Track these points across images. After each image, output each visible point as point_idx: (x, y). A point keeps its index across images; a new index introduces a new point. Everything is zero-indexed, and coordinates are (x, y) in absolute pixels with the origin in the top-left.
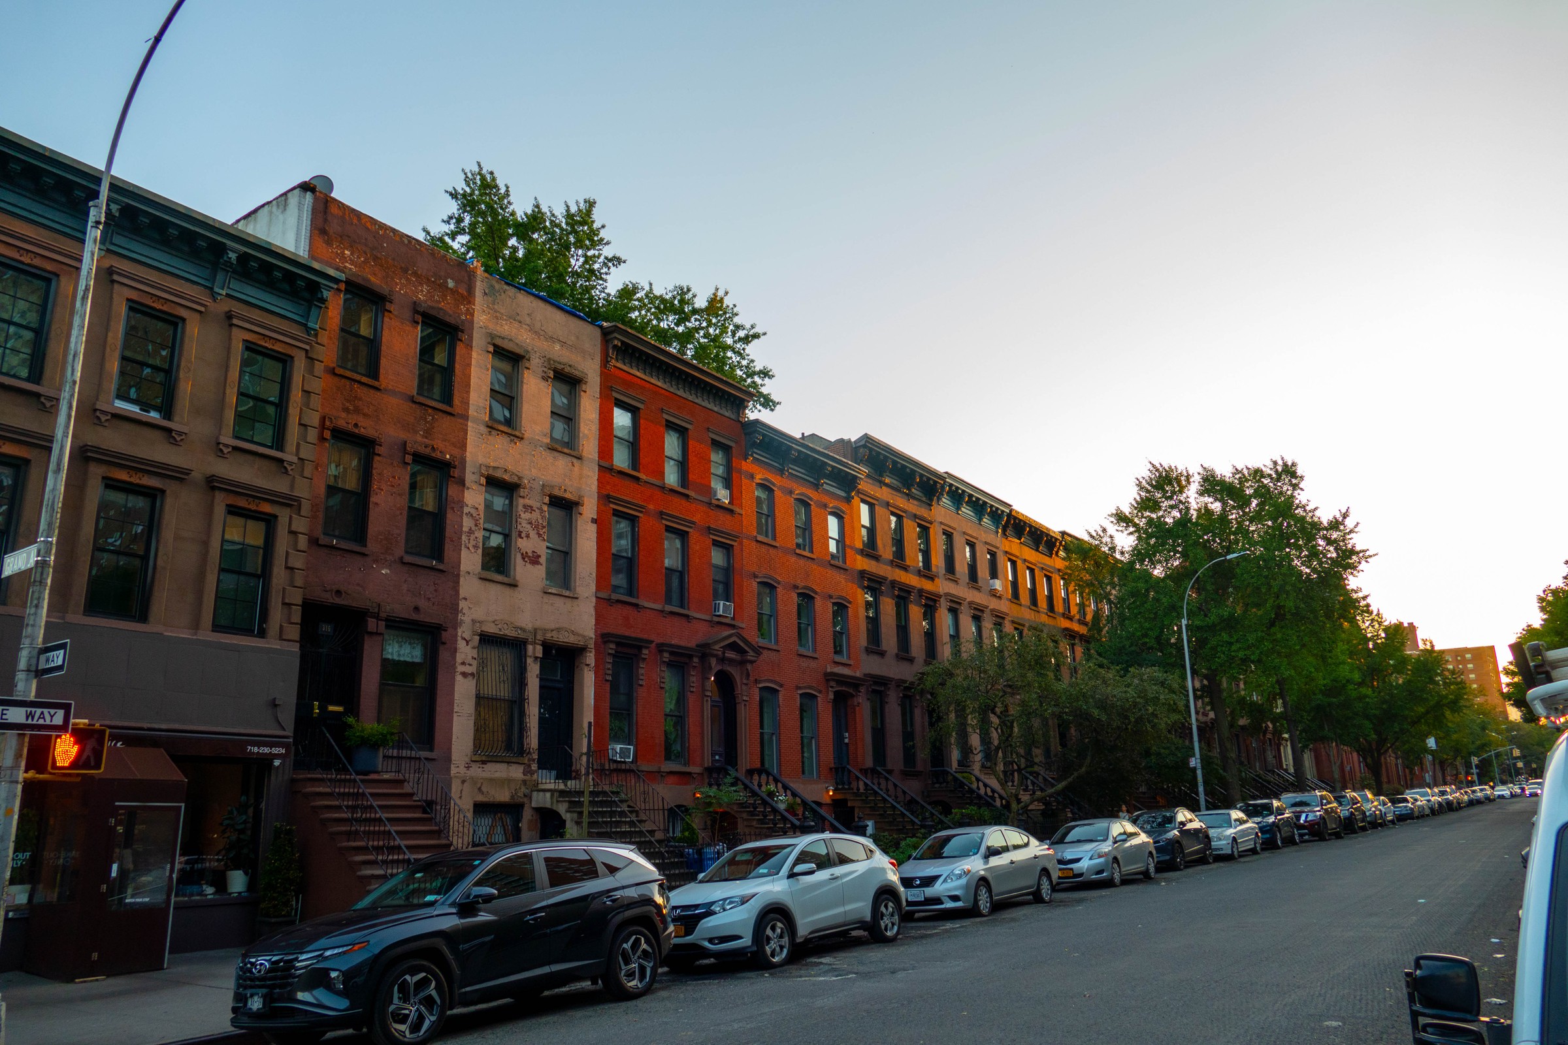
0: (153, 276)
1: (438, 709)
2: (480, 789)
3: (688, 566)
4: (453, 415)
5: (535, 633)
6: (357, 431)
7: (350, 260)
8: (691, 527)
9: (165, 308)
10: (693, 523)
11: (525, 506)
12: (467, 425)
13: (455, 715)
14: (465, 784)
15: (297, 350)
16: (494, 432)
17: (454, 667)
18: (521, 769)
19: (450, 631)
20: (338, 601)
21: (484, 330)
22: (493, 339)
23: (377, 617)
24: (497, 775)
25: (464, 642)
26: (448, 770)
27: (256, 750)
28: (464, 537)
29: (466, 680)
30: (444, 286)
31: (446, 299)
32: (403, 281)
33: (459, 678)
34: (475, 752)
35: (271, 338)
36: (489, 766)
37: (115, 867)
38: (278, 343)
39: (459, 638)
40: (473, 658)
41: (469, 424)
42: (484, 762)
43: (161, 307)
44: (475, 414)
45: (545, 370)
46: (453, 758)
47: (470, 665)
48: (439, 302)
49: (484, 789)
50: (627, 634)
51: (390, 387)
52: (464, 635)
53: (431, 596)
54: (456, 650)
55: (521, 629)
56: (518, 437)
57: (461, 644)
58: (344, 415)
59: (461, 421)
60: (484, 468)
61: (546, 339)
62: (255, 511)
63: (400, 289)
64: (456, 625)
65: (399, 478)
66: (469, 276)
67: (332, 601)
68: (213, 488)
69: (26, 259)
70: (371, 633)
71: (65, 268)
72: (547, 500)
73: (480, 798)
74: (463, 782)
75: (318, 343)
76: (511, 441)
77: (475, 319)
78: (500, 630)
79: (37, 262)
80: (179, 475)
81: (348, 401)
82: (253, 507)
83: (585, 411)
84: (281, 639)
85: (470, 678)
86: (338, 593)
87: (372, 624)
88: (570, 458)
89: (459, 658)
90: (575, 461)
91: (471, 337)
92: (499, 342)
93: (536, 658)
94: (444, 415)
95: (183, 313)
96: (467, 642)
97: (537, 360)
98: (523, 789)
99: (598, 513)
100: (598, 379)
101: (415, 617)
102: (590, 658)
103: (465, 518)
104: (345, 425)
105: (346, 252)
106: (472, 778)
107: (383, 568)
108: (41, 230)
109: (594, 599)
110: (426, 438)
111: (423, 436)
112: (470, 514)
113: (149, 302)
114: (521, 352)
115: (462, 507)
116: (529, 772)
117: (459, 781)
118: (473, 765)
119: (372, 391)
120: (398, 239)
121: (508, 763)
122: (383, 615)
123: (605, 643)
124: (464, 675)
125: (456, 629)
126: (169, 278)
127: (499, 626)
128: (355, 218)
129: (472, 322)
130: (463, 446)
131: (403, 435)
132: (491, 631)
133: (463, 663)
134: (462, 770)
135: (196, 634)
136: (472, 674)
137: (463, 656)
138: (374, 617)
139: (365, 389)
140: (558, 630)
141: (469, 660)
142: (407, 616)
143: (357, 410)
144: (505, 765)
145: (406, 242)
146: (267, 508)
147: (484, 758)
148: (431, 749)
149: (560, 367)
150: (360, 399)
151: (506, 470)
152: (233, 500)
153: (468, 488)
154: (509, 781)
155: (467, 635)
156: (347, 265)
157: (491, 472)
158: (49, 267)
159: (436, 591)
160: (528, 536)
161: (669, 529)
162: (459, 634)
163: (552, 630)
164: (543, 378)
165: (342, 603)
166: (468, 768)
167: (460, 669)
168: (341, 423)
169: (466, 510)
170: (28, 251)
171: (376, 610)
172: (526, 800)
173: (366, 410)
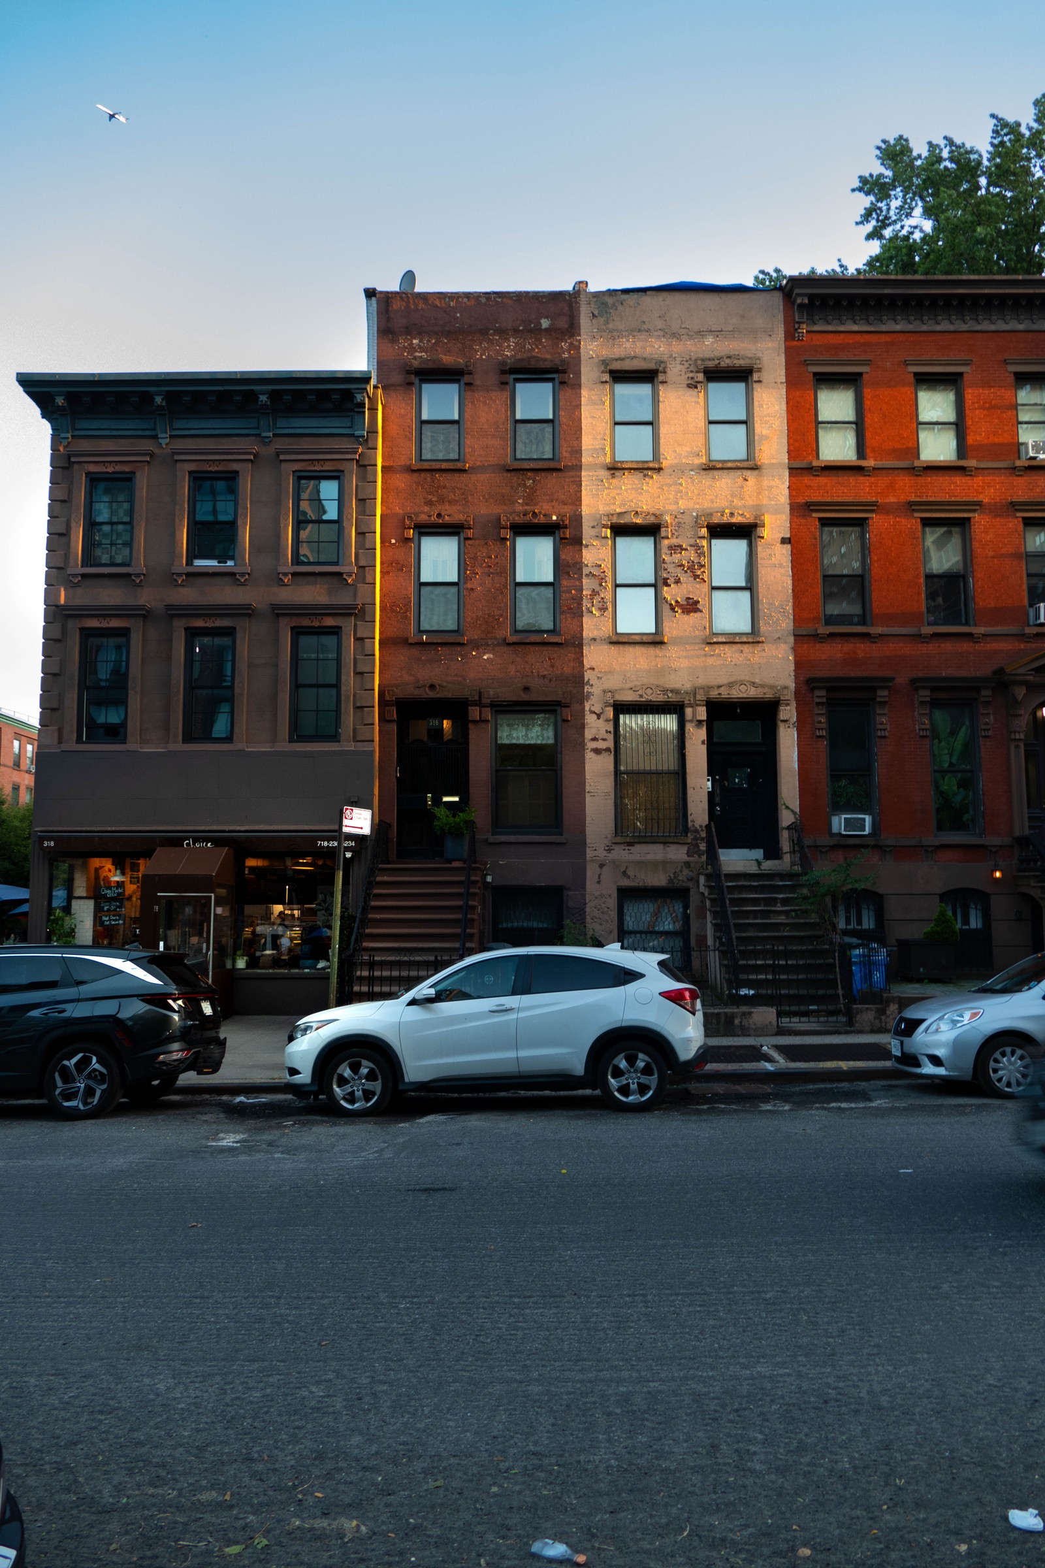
0: (210, 444)
1: (565, 791)
2: (624, 873)
3: (972, 565)
4: (560, 470)
5: (695, 694)
6: (441, 521)
7: (420, 347)
8: (974, 511)
9: (220, 468)
10: (979, 504)
11: (670, 548)
12: (580, 476)
13: (587, 796)
14: (604, 868)
15: (346, 462)
16: (618, 473)
17: (581, 745)
18: (684, 849)
19: (575, 707)
20: (432, 694)
21: (596, 360)
22: (607, 365)
23: (479, 704)
24: (650, 857)
25: (595, 717)
26: (584, 853)
27: (326, 844)
28: (585, 602)
29: (599, 757)
30: (537, 331)
31: (541, 343)
32: (485, 344)
33: (589, 756)
34: (617, 832)
35: (318, 460)
36: (637, 848)
37: (162, 944)
38: (327, 463)
39: (587, 713)
40: (607, 732)
41: (583, 474)
42: (630, 844)
43: (216, 469)
44: (590, 459)
45: (691, 375)
46: (588, 841)
47: (604, 740)
48: (533, 350)
49: (630, 872)
50: (853, 674)
51: (478, 463)
52: (593, 709)
53: (545, 673)
54: (583, 726)
55: (672, 691)
56: (654, 469)
57: (590, 719)
58: (426, 509)
59: (571, 474)
60: (606, 518)
61: (691, 337)
62: (319, 627)
63: (481, 355)
64: (582, 698)
65: (496, 557)
66: (570, 306)
67: (426, 696)
68: (278, 615)
69: (110, 470)
70: (475, 722)
71: (138, 464)
72: (704, 531)
73: (625, 883)
74: (601, 866)
75: (369, 449)
76: (645, 476)
77: (582, 350)
78: (641, 696)
79: (119, 468)
80: (245, 612)
81: (430, 493)
82: (316, 624)
83: (761, 406)
84: (355, 740)
85: (605, 754)
86: (432, 687)
87: (474, 713)
88: (739, 473)
89: (588, 734)
90: (747, 473)
91: (578, 374)
92: (617, 366)
93: (700, 722)
94: (548, 474)
95: (235, 466)
96: (599, 716)
97: (679, 367)
98: (686, 872)
99: (791, 528)
100: (782, 359)
101: (525, 697)
102: (788, 712)
103: (585, 581)
104: (427, 518)
105: (414, 341)
106: (613, 862)
107: (484, 654)
108: (122, 441)
109: (791, 639)
110: (527, 504)
111: (522, 505)
112: (590, 575)
113: (207, 468)
114: (652, 366)
115: (580, 569)
116: (696, 853)
117: (596, 866)
118: (614, 847)
119: (457, 475)
120: (473, 302)
121: (665, 843)
122: (486, 701)
123: (812, 690)
124: (597, 751)
125: (582, 703)
126: (224, 440)
127: (640, 692)
128: (421, 302)
129: (578, 359)
130: (578, 501)
131: (496, 510)
132: (630, 698)
133: (594, 739)
134: (601, 853)
135: (273, 747)
136: (608, 750)
137: (594, 731)
138: (476, 705)
139: (449, 476)
140: (731, 685)
141: (602, 734)
142: (514, 698)
143: (442, 500)
144: (661, 847)
145: (484, 300)
146: (330, 622)
147: (628, 840)
148: (561, 834)
149: (711, 364)
150: (445, 487)
151: (637, 513)
152: (295, 622)
153: (587, 546)
154: (665, 863)
155: (597, 709)
156: (418, 354)
157: (615, 520)
158: (126, 469)
159: (552, 666)
160: (678, 582)
161: (927, 523)
162: (587, 708)
163: (719, 687)
164: (689, 386)
165: (438, 696)
166: (609, 850)
167: (591, 745)
168: (423, 518)
169: (585, 571)
170: (110, 462)
171: (477, 698)
172: (690, 884)
173: (452, 496)
